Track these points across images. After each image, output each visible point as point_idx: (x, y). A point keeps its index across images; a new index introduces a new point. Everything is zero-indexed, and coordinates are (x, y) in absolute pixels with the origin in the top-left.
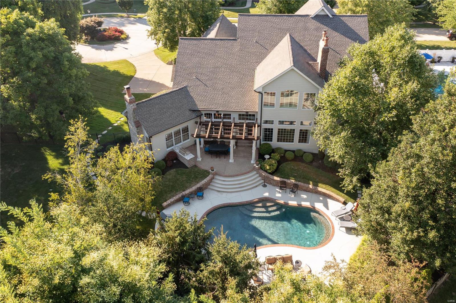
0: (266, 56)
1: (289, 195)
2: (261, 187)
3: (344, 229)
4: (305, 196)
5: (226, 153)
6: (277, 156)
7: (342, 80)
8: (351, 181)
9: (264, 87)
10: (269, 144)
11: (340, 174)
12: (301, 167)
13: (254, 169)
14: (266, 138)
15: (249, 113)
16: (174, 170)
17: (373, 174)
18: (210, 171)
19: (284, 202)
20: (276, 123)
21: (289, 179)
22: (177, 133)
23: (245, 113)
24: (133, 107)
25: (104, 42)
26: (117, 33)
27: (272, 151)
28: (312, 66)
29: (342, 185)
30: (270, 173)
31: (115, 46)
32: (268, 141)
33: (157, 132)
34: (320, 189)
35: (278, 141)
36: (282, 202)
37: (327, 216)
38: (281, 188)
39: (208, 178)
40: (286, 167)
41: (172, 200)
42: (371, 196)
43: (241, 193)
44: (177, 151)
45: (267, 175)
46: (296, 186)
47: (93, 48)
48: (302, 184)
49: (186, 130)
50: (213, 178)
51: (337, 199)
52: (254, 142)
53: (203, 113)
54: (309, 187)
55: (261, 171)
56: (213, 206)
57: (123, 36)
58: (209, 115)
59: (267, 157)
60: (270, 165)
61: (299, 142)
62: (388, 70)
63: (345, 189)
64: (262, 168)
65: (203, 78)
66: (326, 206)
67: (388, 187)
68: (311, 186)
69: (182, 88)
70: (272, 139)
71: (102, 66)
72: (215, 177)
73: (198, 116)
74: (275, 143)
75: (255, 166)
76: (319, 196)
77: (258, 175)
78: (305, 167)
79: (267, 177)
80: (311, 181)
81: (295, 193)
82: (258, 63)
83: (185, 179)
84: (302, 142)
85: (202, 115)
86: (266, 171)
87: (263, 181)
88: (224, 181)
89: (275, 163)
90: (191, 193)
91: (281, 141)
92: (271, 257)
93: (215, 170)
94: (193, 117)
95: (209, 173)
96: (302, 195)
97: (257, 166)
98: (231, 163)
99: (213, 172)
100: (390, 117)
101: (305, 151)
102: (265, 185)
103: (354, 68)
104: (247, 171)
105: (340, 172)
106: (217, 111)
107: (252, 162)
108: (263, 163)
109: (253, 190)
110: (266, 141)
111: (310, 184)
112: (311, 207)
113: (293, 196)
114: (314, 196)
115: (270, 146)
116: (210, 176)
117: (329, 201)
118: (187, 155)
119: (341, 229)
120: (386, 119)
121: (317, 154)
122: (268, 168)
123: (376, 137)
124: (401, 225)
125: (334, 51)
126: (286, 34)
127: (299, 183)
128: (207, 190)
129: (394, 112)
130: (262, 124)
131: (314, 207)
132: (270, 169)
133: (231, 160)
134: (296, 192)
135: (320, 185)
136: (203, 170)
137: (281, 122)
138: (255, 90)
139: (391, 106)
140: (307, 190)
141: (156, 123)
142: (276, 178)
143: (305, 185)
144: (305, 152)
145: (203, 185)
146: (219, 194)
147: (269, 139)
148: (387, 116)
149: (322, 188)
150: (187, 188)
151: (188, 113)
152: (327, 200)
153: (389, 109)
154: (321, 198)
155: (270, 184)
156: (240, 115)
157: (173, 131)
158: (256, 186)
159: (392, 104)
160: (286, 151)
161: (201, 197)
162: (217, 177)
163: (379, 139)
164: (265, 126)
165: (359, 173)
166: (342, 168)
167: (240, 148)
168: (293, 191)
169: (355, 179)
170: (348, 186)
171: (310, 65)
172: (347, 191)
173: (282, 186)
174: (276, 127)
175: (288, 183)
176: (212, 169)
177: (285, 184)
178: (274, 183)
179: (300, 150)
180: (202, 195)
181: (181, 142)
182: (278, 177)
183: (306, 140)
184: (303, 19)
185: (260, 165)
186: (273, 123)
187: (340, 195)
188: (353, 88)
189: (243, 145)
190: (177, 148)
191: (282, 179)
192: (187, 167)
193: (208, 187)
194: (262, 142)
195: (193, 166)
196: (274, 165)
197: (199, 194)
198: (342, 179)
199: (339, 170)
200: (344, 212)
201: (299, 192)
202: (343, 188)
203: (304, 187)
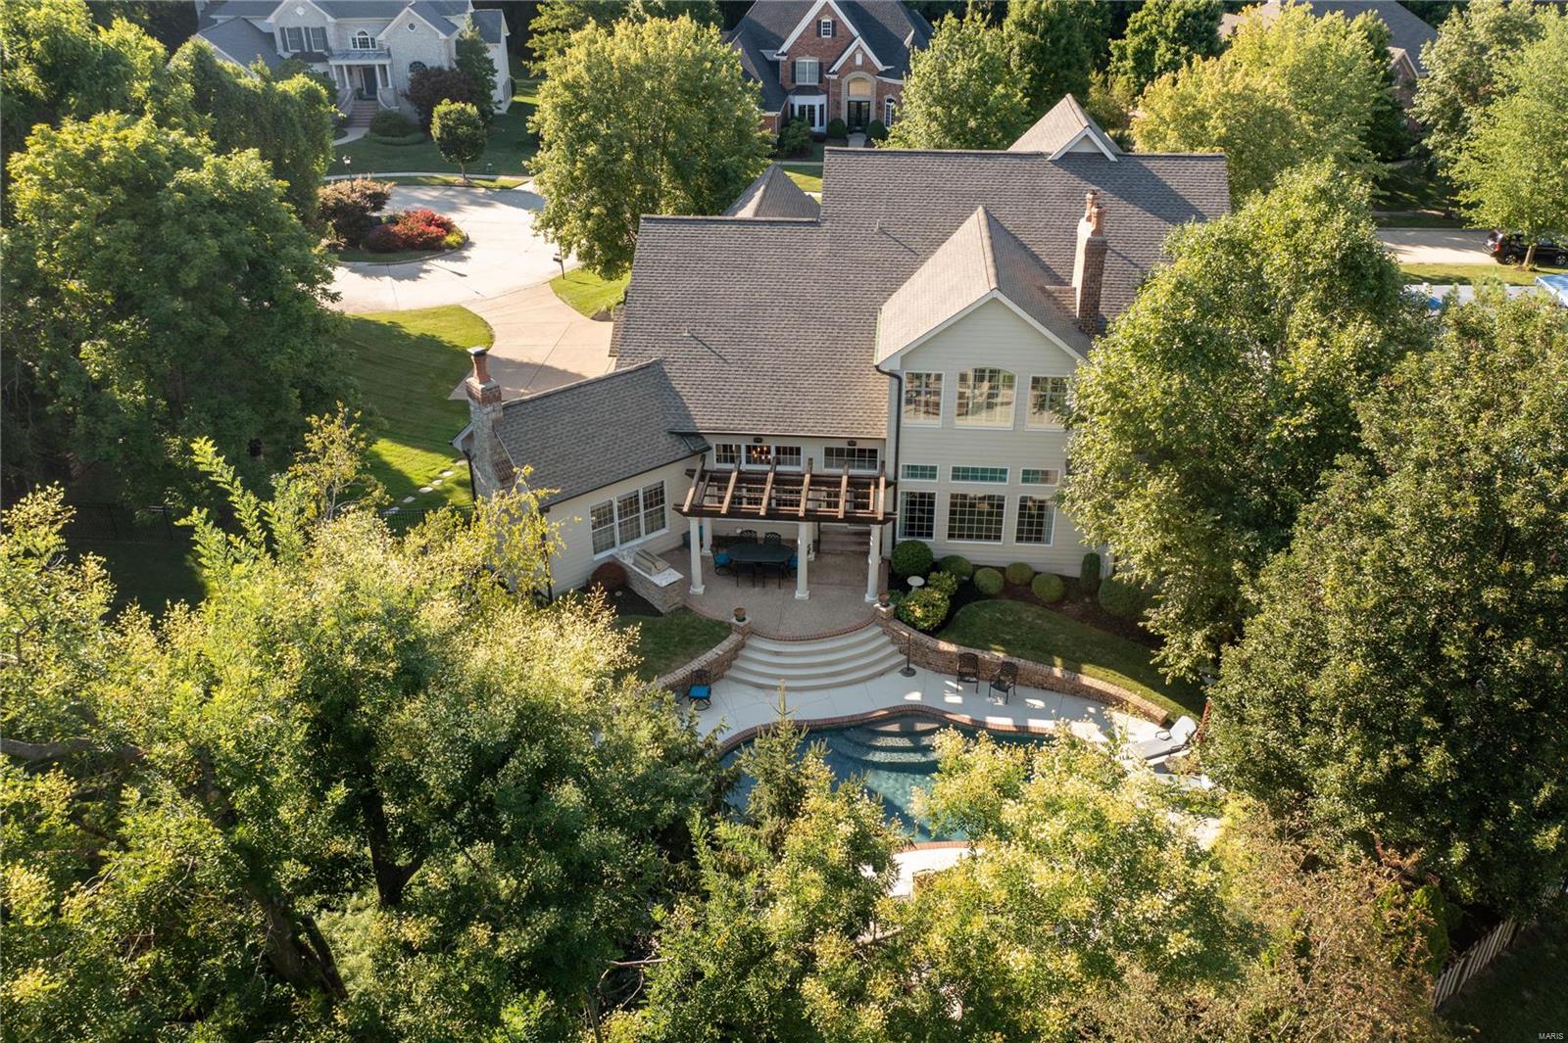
0: (912, 273)
1: (989, 700)
2: (896, 676)
4: (1039, 704)
5: (784, 571)
6: (949, 582)
7: (1146, 318)
8: (1187, 646)
9: (908, 355)
10: (924, 545)
11: (1150, 624)
12: (1030, 614)
13: (874, 618)
14: (912, 527)
15: (860, 445)
17: (1249, 594)
18: (734, 620)
19: (973, 721)
20: (944, 473)
21: (989, 649)
22: (630, 504)
23: (844, 445)
24: (493, 416)
25: (391, 256)
26: (433, 228)
27: (930, 567)
28: (1055, 299)
29: (1158, 659)
30: (923, 631)
31: (425, 267)
32: (920, 535)
33: (567, 496)
34: (1086, 680)
35: (951, 536)
36: (965, 720)
38: (961, 677)
39: (726, 644)
40: (981, 614)
42: (1246, 665)
43: (834, 692)
44: (628, 562)
45: (916, 635)
46: (1009, 669)
47: (354, 270)
48: (1030, 664)
49: (656, 496)
50: (741, 646)
51: (1140, 710)
52: (875, 530)
53: (713, 442)
54: (1050, 675)
55: (896, 625)
56: (742, 729)
57: (450, 239)
58: (728, 454)
59: (916, 581)
60: (925, 606)
61: (1019, 539)
62: (1284, 290)
63: (1166, 674)
64: (898, 615)
65: (715, 337)
67: (1295, 624)
68: (1057, 672)
69: (648, 366)
70: (930, 528)
71: (384, 321)
72: (748, 642)
73: (695, 453)
74: (940, 542)
75: (877, 609)
76: (1085, 702)
77: (886, 638)
78: (1039, 616)
79: (918, 644)
80: (1058, 656)
81: (1006, 692)
82: (888, 292)
83: (651, 646)
84: (1029, 539)
85: (709, 448)
86: (913, 625)
87: (903, 657)
88: (777, 654)
89: (943, 599)
91: (961, 536)
93: (748, 619)
94: (682, 454)
95: (728, 628)
96: (1029, 701)
97: (884, 610)
98: (800, 601)
99: (741, 624)
100: (1297, 428)
101: (1038, 569)
102: (908, 669)
103: (1179, 286)
104: (852, 624)
106: (758, 439)
107: (868, 598)
108: (902, 601)
109: (869, 684)
110: (911, 534)
111: (1054, 665)
113: (1000, 702)
114: (1069, 702)
115: (926, 549)
116: (733, 639)
117: (1118, 718)
118: (659, 572)
120: (1286, 433)
121: (1077, 579)
123: (1258, 500)
124: (1338, 743)
125: (1125, 258)
126: (973, 209)
127: (1021, 662)
128: (722, 682)
129: (1308, 413)
130: (900, 479)
132: (926, 618)
133: (801, 592)
134: (1011, 690)
135: (1086, 668)
136: (709, 620)
137: (959, 474)
138: (877, 367)
139: (1297, 395)
140: (1045, 686)
142: (944, 646)
143: (1040, 667)
144: (1036, 573)
145: (710, 664)
146: (761, 694)
147: (921, 527)
148: (1286, 425)
149: (1092, 678)
151: (664, 441)
152: (1109, 714)
153: (1293, 405)
154: (1091, 710)
155: (927, 665)
156: (829, 452)
157: (614, 495)
158: (882, 674)
159: (1300, 387)
160: (979, 567)
161: (706, 702)
162: (755, 642)
163: (1270, 507)
164: (910, 485)
165: (1210, 619)
166: (1156, 605)
167: (829, 560)
168: (999, 686)
169: (1197, 638)
170: (1177, 663)
171: (1049, 294)
172: (1174, 678)
173: (965, 670)
174: (943, 490)
175: (985, 662)
176: (738, 614)
177: (976, 666)
178: (940, 663)
179: (1020, 566)
180: (704, 694)
181: (639, 536)
182: (951, 642)
183: (1039, 532)
184: (1026, 164)
185: (892, 606)
186: (933, 476)
187: (1152, 700)
188: (1178, 343)
189: (840, 548)
190: (625, 554)
191: (964, 650)
192: (658, 613)
193: (727, 673)
194: (899, 540)
195: (677, 609)
196: (938, 607)
197: (696, 692)
198: (1158, 642)
199: (1146, 612)
200: (1168, 746)
201: (1019, 689)
202: (1161, 671)
203: (1036, 673)
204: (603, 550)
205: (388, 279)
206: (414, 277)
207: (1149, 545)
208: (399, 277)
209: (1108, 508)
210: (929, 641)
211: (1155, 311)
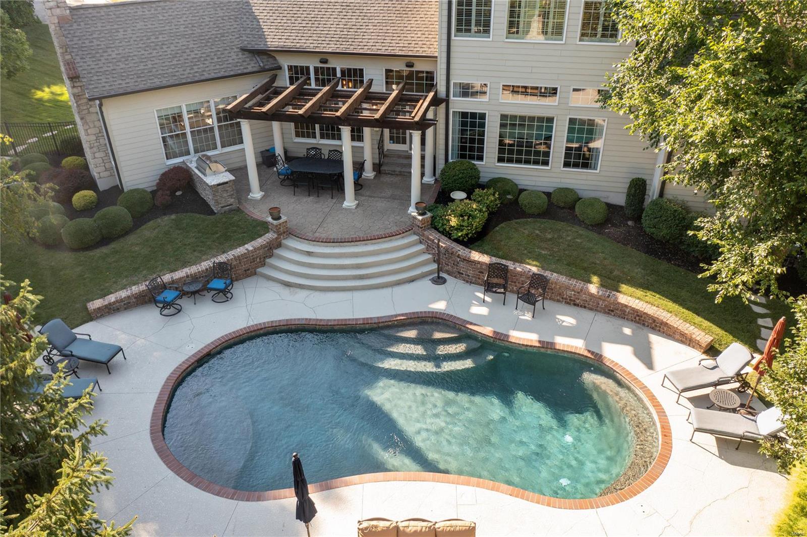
1: (516, 312)
2: (426, 283)
3: (710, 441)
4: (568, 320)
6: (492, 197)
8: (747, 259)
10: (474, 165)
11: (700, 234)
12: (570, 233)
13: (410, 228)
14: (463, 148)
15: (418, 67)
16: (173, 217)
19: (495, 332)
20: (495, 92)
21: (521, 261)
23: (403, 65)
27: (476, 184)
30: (458, 241)
32: (471, 157)
33: (121, 91)
34: (623, 299)
35: (500, 160)
36: (487, 331)
37: (644, 388)
38: (489, 288)
39: (260, 242)
40: (521, 230)
41: (123, 294)
43: (357, 295)
44: (193, 166)
46: (539, 281)
48: (563, 279)
50: (276, 245)
51: (683, 335)
52: (417, 135)
53: (285, 62)
54: (584, 291)
55: (433, 235)
56: (251, 323)
58: (300, 73)
59: (459, 195)
60: (462, 216)
61: (567, 164)
63: (717, 292)
64: (436, 226)
66: (646, 357)
68: (593, 288)
70: (481, 150)
72: (285, 242)
73: (262, 71)
74: (490, 164)
75: (414, 218)
76: (619, 322)
77: (422, 247)
78: (580, 236)
79: (449, 253)
80: (595, 274)
81: (534, 304)
83: (193, 240)
84: (576, 165)
85: (279, 68)
86: (448, 235)
88: (309, 254)
89: (480, 211)
90: (194, 278)
91: (510, 161)
93: (284, 218)
94: (250, 69)
95: (264, 227)
96: (558, 317)
97: (420, 218)
98: (348, 210)
102: (439, 277)
104: (388, 231)
105: (700, 229)
106: (325, 57)
108: (440, 211)
109: (398, 290)
110: (463, 156)
111: (590, 282)
112: (586, 353)
113: (528, 317)
114: (602, 322)
115: (474, 168)
116: (270, 236)
117: (656, 340)
118: (215, 173)
121: (621, 207)
122: (454, 222)
127: (553, 276)
128: (253, 279)
130: (452, 97)
131: (599, 357)
132: (459, 228)
133: (350, 201)
134: (539, 305)
135: (624, 287)
136: (255, 220)
137: (510, 91)
140: (576, 302)
141: (123, 66)
142: (476, 256)
143: (573, 282)
144: (580, 198)
145: (238, 258)
146: (285, 292)
147: (472, 149)
149: (631, 297)
150: (185, 264)
151: (235, 56)
152: (648, 337)
154: (627, 331)
155: (458, 275)
156: (389, 74)
157: (182, 101)
158: (412, 280)
160: (525, 190)
161: (224, 295)
162: (291, 243)
164: (460, 104)
167: (386, 179)
168: (528, 298)
170: (732, 279)
173: (495, 281)
174: (493, 108)
175: (515, 274)
176: (275, 213)
177: (506, 279)
178: (471, 273)
179: (565, 191)
180: (222, 286)
182: (483, 252)
183: (587, 158)
185: (429, 215)
186: (484, 95)
189: (398, 169)
190: (191, 162)
191: (495, 260)
192: (212, 213)
193: (259, 270)
194: (450, 160)
195: (231, 211)
196: (474, 217)
197: (219, 284)
198: (711, 253)
199: (697, 223)
200: (714, 377)
201: (547, 303)
202: (711, 288)
203: (568, 288)
204: (175, 157)
210: (461, 250)
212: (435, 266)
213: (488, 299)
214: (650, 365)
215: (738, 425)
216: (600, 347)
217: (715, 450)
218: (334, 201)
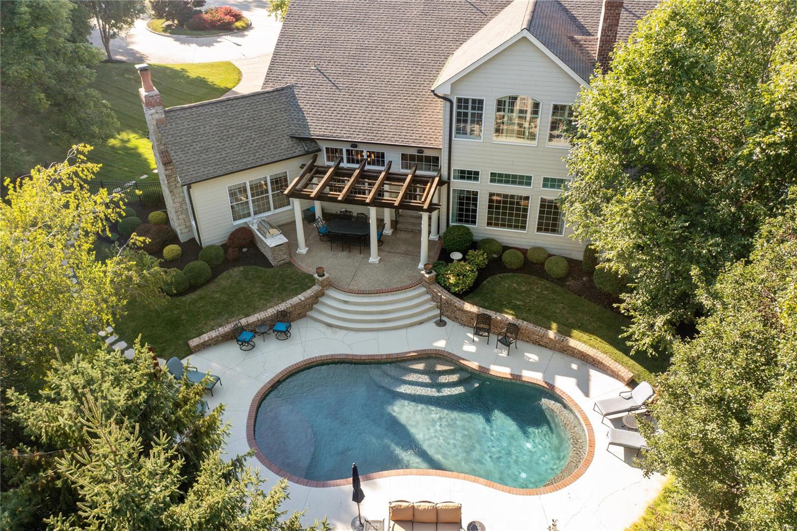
0: (479, 28)
1: (496, 350)
2: (431, 325)
3: (620, 451)
4: (533, 357)
5: (362, 242)
6: (480, 257)
8: (652, 326)
10: (468, 229)
11: (623, 306)
12: (539, 286)
13: (420, 282)
14: (460, 215)
15: (427, 153)
16: (241, 268)
17: (702, 297)
18: (316, 276)
19: (480, 366)
20: (485, 177)
21: (501, 311)
22: (258, 189)
23: (414, 152)
25: (200, 32)
26: (228, 17)
27: (469, 245)
28: (581, 46)
29: (625, 335)
30: (455, 294)
31: (219, 40)
32: (467, 222)
33: (205, 177)
34: (573, 343)
35: (489, 224)
36: (474, 365)
37: (581, 411)
38: (477, 332)
39: (309, 293)
40: (504, 284)
41: (213, 334)
43: (381, 335)
44: (254, 228)
45: (453, 298)
46: (513, 329)
47: (176, 40)
48: (531, 326)
49: (279, 182)
50: (321, 294)
51: (613, 371)
52: (425, 216)
53: (324, 146)
54: (545, 336)
55: (437, 289)
56: (306, 358)
57: (238, 24)
58: (333, 153)
59: (456, 256)
60: (458, 275)
61: (539, 229)
63: (632, 347)
64: (439, 280)
65: (331, 70)
66: (584, 387)
67: (745, 335)
68: (552, 334)
69: (283, 89)
70: (475, 217)
72: (327, 292)
73: (308, 153)
74: (481, 228)
75: (423, 275)
76: (568, 359)
77: (428, 297)
78: (547, 288)
79: (448, 303)
80: (555, 321)
81: (509, 346)
83: (258, 289)
84: (546, 230)
85: (319, 150)
86: (447, 288)
88: (345, 302)
89: (472, 271)
90: (262, 323)
91: (496, 225)
92: (404, 504)
93: (327, 275)
94: (298, 153)
95: (313, 281)
96: (526, 354)
97: (427, 276)
98: (373, 264)
99: (320, 279)
100: (770, 145)
101: (552, 252)
102: (441, 321)
104: (404, 284)
105: (622, 301)
106: (354, 144)
107: (421, 266)
108: (443, 270)
109: (411, 330)
110: (460, 221)
111: (550, 328)
112: (544, 384)
113: (504, 354)
114: (558, 359)
115: (469, 232)
116: (316, 288)
117: (594, 374)
118: (273, 236)
119: (613, 448)
120: (758, 150)
121: (581, 262)
122: (452, 280)
123: (726, 210)
128: (304, 319)
129: (781, 133)
130: (452, 180)
131: (552, 387)
132: (457, 285)
133: (374, 258)
134: (513, 345)
135: (575, 333)
136: (304, 273)
137: (496, 178)
138: (433, 91)
139: (773, 115)
140: (541, 343)
141: (204, 156)
142: (469, 307)
143: (538, 329)
144: (550, 255)
145: (294, 306)
146: (329, 331)
147: (467, 216)
148: (759, 144)
149: (579, 342)
150: (256, 310)
151: (286, 143)
152: (588, 372)
153: (767, 124)
154: (574, 366)
155: (455, 319)
156: (404, 157)
157: (247, 178)
158: (421, 323)
159: (777, 107)
160: (506, 248)
161: (285, 334)
162: (332, 293)
163: (735, 218)
164: (459, 185)
165: (673, 307)
166: (631, 291)
167: (402, 235)
168: (506, 342)
169: (660, 321)
170: (641, 339)
171: (576, 42)
172: (638, 352)
173: (481, 326)
174: (484, 188)
175: (496, 321)
176: (320, 271)
177: (489, 324)
178: (464, 319)
179: (538, 249)
180: (284, 329)
181: (269, 210)
182: (474, 303)
183: (554, 225)
185: (434, 273)
186: (477, 179)
187: (622, 363)
188: (666, 67)
189: (410, 227)
190: (253, 222)
191: (482, 311)
192: (270, 266)
193: (309, 313)
194: (451, 224)
195: (284, 264)
196: (467, 276)
197: (281, 326)
198: (628, 320)
199: (622, 296)
200: (628, 405)
201: (519, 343)
202: (629, 343)
203: (533, 333)
204: (240, 219)
205: (194, 45)
206: (209, 45)
207: (624, 243)
208: (201, 45)
209: (596, 210)
210: (457, 302)
211: (648, 37)
212: (438, 312)
213: (476, 339)
214: (587, 394)
215: (638, 440)
216: (554, 379)
217: (622, 457)
218: (362, 256)
